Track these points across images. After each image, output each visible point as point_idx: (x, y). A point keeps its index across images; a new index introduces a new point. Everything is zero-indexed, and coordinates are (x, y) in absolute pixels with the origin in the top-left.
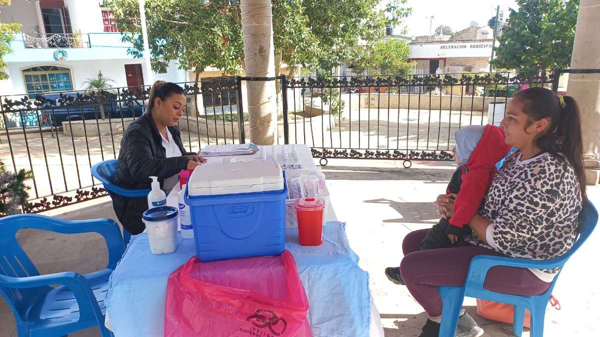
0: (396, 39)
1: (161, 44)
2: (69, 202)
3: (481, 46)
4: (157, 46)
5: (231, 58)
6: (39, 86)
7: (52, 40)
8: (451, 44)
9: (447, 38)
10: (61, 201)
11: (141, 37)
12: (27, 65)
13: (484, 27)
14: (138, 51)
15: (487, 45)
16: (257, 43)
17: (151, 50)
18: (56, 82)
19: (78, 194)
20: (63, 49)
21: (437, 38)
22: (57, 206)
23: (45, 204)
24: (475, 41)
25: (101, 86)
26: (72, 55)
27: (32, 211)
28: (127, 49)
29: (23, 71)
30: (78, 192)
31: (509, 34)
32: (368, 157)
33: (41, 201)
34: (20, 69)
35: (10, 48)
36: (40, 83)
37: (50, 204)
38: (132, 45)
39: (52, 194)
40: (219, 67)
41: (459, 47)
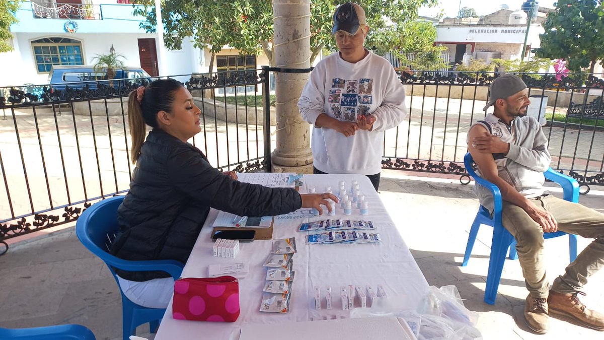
0: (423, 20)
1: (175, 19)
2: (55, 222)
3: (514, 32)
4: (171, 21)
5: (250, 37)
6: (49, 59)
7: (62, 11)
8: (481, 28)
9: (475, 21)
10: (44, 221)
11: (154, 11)
12: (36, 36)
13: (517, 11)
14: (151, 26)
15: (520, 31)
16: (290, 26)
17: (165, 24)
18: (66, 55)
19: (66, 212)
20: (73, 21)
21: (464, 21)
22: (40, 227)
23: (24, 225)
24: (507, 25)
25: (111, 62)
26: (83, 27)
27: (6, 235)
28: (139, 23)
29: (32, 42)
30: (66, 209)
31: (559, 20)
32: (417, 169)
33: (18, 222)
34: (29, 40)
35: (16, 18)
36: (50, 56)
37: (30, 225)
38: (145, 19)
39: (33, 213)
40: (238, 46)
41: (489, 31)
